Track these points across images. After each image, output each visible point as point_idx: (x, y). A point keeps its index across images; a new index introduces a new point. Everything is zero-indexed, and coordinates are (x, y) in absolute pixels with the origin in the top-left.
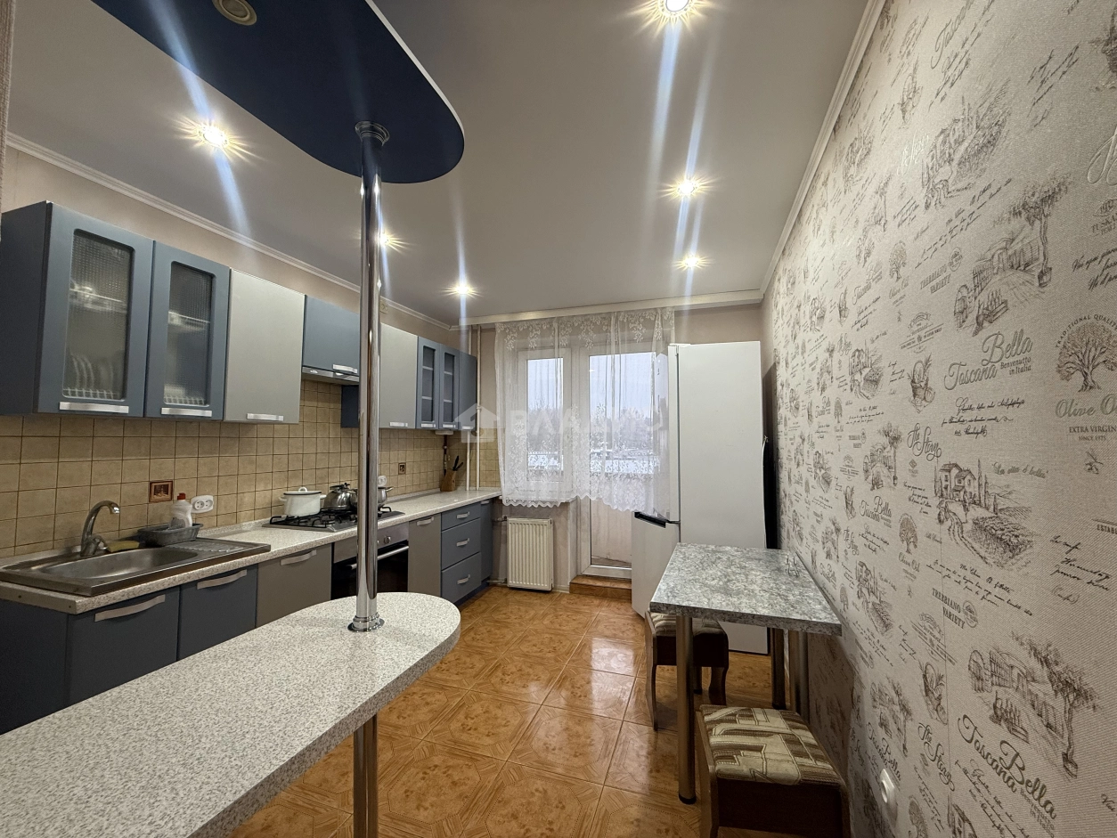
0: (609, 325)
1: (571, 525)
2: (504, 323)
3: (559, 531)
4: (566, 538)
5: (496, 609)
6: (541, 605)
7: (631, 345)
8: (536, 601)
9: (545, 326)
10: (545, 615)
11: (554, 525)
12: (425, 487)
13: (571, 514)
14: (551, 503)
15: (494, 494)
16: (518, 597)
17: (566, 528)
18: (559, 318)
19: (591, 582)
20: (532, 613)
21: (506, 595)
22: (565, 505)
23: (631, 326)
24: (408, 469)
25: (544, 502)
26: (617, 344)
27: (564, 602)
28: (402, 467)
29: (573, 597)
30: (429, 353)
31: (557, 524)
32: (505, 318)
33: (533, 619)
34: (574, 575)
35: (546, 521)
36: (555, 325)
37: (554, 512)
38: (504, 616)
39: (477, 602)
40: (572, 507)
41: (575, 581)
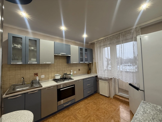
0: (120, 36)
1: (113, 83)
2: (96, 41)
3: (110, 84)
4: (112, 86)
5: (96, 99)
6: (106, 100)
7: (126, 41)
8: (105, 99)
9: (105, 40)
10: (105, 104)
11: (109, 83)
12: (84, 73)
13: (113, 81)
14: (108, 78)
15: (96, 75)
16: (101, 97)
17: (112, 84)
18: (107, 38)
19: (119, 97)
20: (103, 102)
21: (99, 96)
22: (111, 79)
23: (126, 35)
24: (80, 70)
25: (106, 78)
26: (122, 41)
27: (111, 101)
28: (79, 70)
29: (113, 100)
30: (81, 49)
31: (110, 83)
32: (96, 40)
33: (102, 104)
34: (114, 94)
35: (106, 82)
36: (106, 39)
37: (109, 80)
38: (96, 101)
39: (92, 96)
40: (113, 79)
41: (115, 96)
